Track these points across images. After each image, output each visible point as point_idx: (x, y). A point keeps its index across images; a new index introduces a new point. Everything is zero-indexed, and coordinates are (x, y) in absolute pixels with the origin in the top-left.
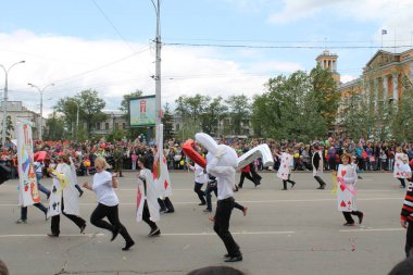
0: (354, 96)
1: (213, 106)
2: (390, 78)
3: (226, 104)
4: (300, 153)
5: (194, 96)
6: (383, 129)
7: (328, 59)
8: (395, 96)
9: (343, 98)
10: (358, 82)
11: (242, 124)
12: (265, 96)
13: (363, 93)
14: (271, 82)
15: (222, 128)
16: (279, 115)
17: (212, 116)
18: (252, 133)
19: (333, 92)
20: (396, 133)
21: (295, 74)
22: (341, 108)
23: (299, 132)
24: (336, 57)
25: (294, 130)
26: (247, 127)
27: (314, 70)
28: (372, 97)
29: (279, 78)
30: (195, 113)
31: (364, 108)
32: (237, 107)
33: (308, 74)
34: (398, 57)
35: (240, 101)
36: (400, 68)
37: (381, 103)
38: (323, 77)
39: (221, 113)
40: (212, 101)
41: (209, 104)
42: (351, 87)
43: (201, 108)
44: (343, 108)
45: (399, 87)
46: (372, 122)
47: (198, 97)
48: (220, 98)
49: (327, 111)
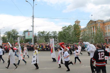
0: (84, 31)
1: (48, 34)
2: (93, 27)
3: (51, 33)
4: (71, 46)
5: (43, 31)
6: (92, 40)
7: (78, 22)
8: (95, 32)
9: (82, 32)
10: (86, 28)
11: (55, 39)
12: (61, 31)
13: (87, 31)
14: (63, 28)
16: (65, 37)
17: (47, 36)
18: (58, 41)
19: (79, 30)
20: (95, 41)
21: (69, 26)
22: (81, 35)
23: (70, 41)
24: (80, 21)
25: (69, 41)
26: (57, 40)
27: (74, 25)
28: (89, 32)
29: (65, 27)
30: (43, 36)
31: (87, 34)
32: (54, 34)
33: (73, 26)
34: (95, 22)
36: (96, 24)
37: (91, 34)
38: (77, 26)
39: (50, 36)
40: (47, 33)
41: (46, 33)
42: (84, 29)
43: (44, 35)
44: (82, 35)
45: (96, 29)
46: (89, 38)
47: (44, 31)
48: (50, 32)
49: (78, 35)
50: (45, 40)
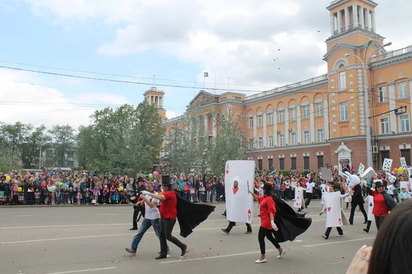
0: (177, 132)
1: (35, 135)
2: (210, 117)
3: (49, 134)
4: (125, 186)
5: (13, 124)
6: (204, 162)
7: (155, 95)
8: (214, 135)
9: (167, 134)
10: (182, 118)
11: (66, 155)
12: (90, 127)
13: (186, 129)
14: (97, 114)
15: (44, 159)
16: (105, 148)
17: (34, 146)
18: (76, 164)
19: (158, 127)
20: (215, 167)
21: (122, 108)
22: (165, 143)
23: (124, 165)
24: (162, 93)
25: (118, 164)
26: (71, 159)
27: (140, 105)
28: (194, 133)
29: (106, 111)
30: (14, 142)
31: (186, 143)
32: (61, 138)
33: (135, 108)
34: (217, 98)
35: (64, 131)
36: (219, 107)
37: (201, 140)
38: (149, 111)
39: (44, 143)
40: (34, 130)
41: (30, 133)
42: (175, 123)
43: (21, 138)
44: (168, 142)
45: (217, 126)
46: (193, 157)
47: (18, 125)
48: (43, 128)
49: (152, 145)
50: (24, 160)
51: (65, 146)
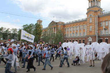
0: (46, 32)
1: (7, 31)
2: (55, 28)
3: (10, 31)
6: (52, 40)
7: (40, 21)
8: (55, 33)
9: (43, 32)
10: (47, 28)
11: (15, 37)
13: (48, 31)
14: (24, 26)
15: (9, 37)
17: (6, 34)
18: (18, 39)
19: (40, 30)
20: (55, 42)
21: (31, 24)
22: (42, 34)
24: (42, 21)
26: (16, 38)
27: (36, 24)
28: (50, 32)
29: (26, 25)
31: (48, 35)
33: (34, 25)
34: (57, 23)
35: (15, 30)
36: (57, 26)
37: (52, 34)
38: (38, 26)
39: (9, 33)
40: (6, 29)
42: (45, 29)
43: (3, 31)
46: (49, 39)
48: (9, 29)
49: (39, 35)
50: (3, 37)
51: (15, 34)
